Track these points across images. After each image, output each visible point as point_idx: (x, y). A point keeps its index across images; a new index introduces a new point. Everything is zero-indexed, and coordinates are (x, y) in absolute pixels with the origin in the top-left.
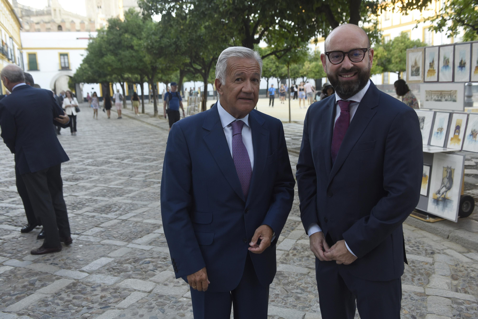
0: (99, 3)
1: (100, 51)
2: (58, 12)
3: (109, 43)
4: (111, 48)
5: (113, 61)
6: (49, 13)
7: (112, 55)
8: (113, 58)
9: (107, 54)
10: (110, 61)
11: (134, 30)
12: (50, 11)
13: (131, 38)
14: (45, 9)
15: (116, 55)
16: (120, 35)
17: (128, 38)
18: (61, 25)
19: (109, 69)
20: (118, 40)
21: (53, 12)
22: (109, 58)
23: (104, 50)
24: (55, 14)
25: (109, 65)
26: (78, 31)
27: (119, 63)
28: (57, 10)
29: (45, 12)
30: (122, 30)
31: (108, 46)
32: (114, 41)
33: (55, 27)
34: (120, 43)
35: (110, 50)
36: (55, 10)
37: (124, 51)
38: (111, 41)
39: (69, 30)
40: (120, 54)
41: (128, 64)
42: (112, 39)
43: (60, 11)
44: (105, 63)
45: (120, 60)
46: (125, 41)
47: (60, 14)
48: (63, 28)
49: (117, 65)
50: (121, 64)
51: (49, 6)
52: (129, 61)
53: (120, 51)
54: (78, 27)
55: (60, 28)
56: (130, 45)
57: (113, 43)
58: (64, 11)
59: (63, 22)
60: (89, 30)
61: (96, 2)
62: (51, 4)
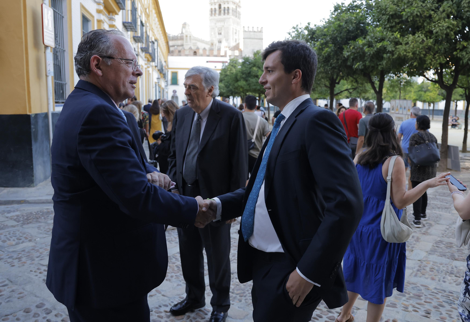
1: (236, 77)
3: (243, 73)
4: (244, 76)
5: (244, 85)
6: (181, 38)
7: (244, 81)
8: (244, 83)
9: (240, 80)
10: (242, 85)
11: (260, 65)
12: (183, 36)
13: (258, 70)
14: (179, 35)
15: (246, 81)
16: (250, 68)
17: (255, 70)
18: (196, 51)
19: (241, 90)
20: (249, 71)
21: (185, 38)
22: (242, 83)
23: (238, 77)
24: (187, 40)
25: (242, 87)
26: (208, 56)
27: (248, 86)
28: (188, 36)
29: (179, 38)
30: (252, 65)
31: (241, 74)
32: (246, 71)
33: (192, 53)
34: (249, 73)
35: (243, 78)
37: (252, 78)
38: (244, 72)
39: (202, 55)
40: (249, 81)
41: (254, 87)
42: (245, 70)
43: (190, 37)
44: (239, 86)
45: (249, 84)
46: (253, 72)
47: (190, 39)
48: (198, 53)
49: (247, 87)
50: (250, 87)
51: (182, 33)
52: (255, 85)
53: (249, 79)
54: (208, 52)
55: (195, 53)
56: (256, 75)
57: (245, 73)
58: (193, 37)
59: (198, 49)
60: (216, 56)
61: (216, 29)
62: (184, 32)
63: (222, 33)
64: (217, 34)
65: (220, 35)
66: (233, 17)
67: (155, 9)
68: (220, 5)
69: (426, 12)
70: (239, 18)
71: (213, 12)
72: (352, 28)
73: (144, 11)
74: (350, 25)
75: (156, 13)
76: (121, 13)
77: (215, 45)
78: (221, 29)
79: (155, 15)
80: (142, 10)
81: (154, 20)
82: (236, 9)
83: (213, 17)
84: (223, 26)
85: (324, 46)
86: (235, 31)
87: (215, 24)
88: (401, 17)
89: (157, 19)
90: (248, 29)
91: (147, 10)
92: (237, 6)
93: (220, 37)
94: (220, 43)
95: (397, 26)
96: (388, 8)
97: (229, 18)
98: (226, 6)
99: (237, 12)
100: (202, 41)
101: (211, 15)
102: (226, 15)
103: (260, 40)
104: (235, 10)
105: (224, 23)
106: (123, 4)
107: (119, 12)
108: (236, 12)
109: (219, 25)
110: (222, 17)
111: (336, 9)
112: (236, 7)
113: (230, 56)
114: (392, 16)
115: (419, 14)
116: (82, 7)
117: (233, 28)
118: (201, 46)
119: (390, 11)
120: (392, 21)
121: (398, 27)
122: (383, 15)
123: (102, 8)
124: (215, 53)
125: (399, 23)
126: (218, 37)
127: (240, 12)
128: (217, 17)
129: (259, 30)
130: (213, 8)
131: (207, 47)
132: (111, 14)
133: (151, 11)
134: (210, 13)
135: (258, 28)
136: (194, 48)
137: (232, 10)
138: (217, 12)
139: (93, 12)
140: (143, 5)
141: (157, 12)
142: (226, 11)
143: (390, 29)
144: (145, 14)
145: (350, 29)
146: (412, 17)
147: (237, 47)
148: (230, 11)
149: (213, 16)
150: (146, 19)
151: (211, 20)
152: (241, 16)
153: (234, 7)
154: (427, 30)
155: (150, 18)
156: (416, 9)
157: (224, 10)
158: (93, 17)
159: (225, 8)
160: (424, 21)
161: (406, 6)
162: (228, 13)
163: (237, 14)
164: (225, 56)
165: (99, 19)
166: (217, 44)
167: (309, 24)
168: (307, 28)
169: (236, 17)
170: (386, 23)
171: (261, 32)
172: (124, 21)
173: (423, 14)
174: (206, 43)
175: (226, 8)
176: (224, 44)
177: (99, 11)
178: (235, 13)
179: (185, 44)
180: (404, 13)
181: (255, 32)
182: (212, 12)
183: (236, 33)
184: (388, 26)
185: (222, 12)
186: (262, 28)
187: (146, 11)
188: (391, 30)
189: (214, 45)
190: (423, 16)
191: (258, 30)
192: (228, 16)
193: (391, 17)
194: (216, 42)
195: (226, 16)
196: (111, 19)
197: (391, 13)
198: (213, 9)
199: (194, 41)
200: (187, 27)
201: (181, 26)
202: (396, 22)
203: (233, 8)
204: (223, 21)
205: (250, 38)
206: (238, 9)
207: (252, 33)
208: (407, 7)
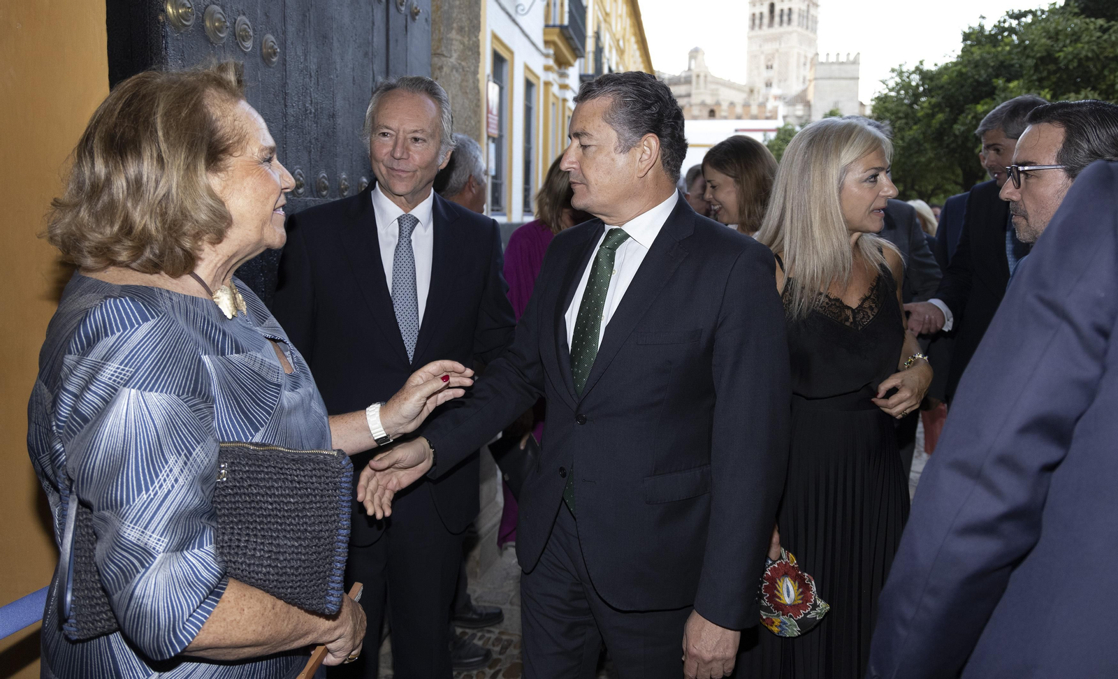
0: (769, 60)
2: (702, 78)
6: (688, 81)
12: (690, 76)
14: (683, 75)
18: (715, 108)
21: (694, 79)
24: (698, 83)
26: (739, 118)
28: (702, 75)
29: (682, 80)
33: (706, 113)
36: (698, 76)
39: (725, 118)
43: (706, 77)
47: (705, 81)
48: (717, 114)
51: (690, 69)
54: (739, 110)
55: (712, 114)
58: (713, 77)
59: (718, 104)
60: (755, 118)
61: (762, 58)
62: (693, 66)
63: (775, 66)
64: (763, 67)
65: (770, 70)
66: (800, 29)
67: (635, 35)
68: (772, 6)
69: (1110, 50)
70: (814, 31)
71: (756, 21)
72: (985, 76)
73: (616, 43)
74: (983, 72)
75: (637, 42)
76: (577, 63)
77: (759, 92)
78: (773, 57)
79: (635, 47)
80: (612, 44)
81: (633, 56)
82: (808, 11)
83: (757, 32)
84: (777, 50)
85: (936, 110)
86: (802, 60)
87: (760, 46)
88: (1056, 61)
89: (638, 54)
90: (827, 59)
91: (621, 43)
92: (811, 5)
93: (771, 73)
94: (768, 88)
95: (1052, 77)
96: (1036, 44)
97: (790, 33)
98: (786, 7)
99: (810, 17)
100: (730, 86)
101: (753, 26)
102: (785, 25)
103: (852, 82)
104: (805, 14)
105: (780, 44)
106: (582, 50)
107: (575, 61)
108: (807, 18)
109: (769, 48)
110: (777, 29)
111: (966, 37)
112: (808, 6)
113: (785, 117)
114: (1042, 59)
115: (1090, 55)
116: (527, 68)
117: (799, 54)
118: (726, 96)
119: (1038, 52)
120: (1041, 68)
121: (1054, 80)
122: (1028, 57)
123: (551, 62)
124: (754, 110)
125: (1055, 72)
126: (766, 74)
127: (816, 18)
128: (766, 31)
129: (852, 58)
130: (757, 12)
131: (739, 98)
132: (563, 67)
133: (629, 41)
134: (751, 23)
135: (849, 54)
136: (710, 101)
137: (800, 15)
138: (766, 20)
139: (539, 70)
140: (614, 35)
141: (640, 39)
142: (785, 18)
143: (1037, 83)
144: (617, 50)
145: (981, 79)
146: (1076, 60)
147: (802, 99)
148: (795, 17)
149: (757, 28)
150: (618, 59)
151: (750, 38)
152: (819, 26)
153: (804, 7)
154: (1109, 83)
155: (626, 56)
156: (1086, 46)
157: (781, 16)
158: (538, 78)
159: (782, 11)
160: (1104, 67)
161: (1068, 41)
162: (790, 20)
163: (809, 21)
164: (773, 117)
165: (547, 80)
166: (763, 90)
167: (921, 63)
168: (918, 70)
169: (807, 28)
170: (1032, 72)
171: (855, 62)
172: (582, 72)
173: (1101, 53)
174: (738, 88)
175: (786, 11)
176: (775, 91)
177: (547, 69)
178: (805, 20)
179: (694, 91)
180: (1061, 54)
181: (842, 63)
182: (753, 20)
183: (805, 64)
184: (1035, 77)
185: (777, 19)
186: (859, 54)
187: (618, 44)
188: (1039, 86)
189: (755, 92)
190: (1101, 57)
191: (848, 59)
192: (790, 29)
193: (1039, 62)
194: (760, 85)
195: (785, 28)
196: (563, 75)
197: (1039, 55)
198: (758, 16)
199: (713, 87)
200: (700, 57)
201: (687, 57)
202: (1049, 71)
203: (800, 9)
204: (777, 38)
205: (830, 78)
206: (812, 11)
207: (835, 67)
208: (1071, 42)
